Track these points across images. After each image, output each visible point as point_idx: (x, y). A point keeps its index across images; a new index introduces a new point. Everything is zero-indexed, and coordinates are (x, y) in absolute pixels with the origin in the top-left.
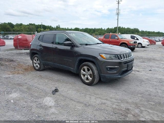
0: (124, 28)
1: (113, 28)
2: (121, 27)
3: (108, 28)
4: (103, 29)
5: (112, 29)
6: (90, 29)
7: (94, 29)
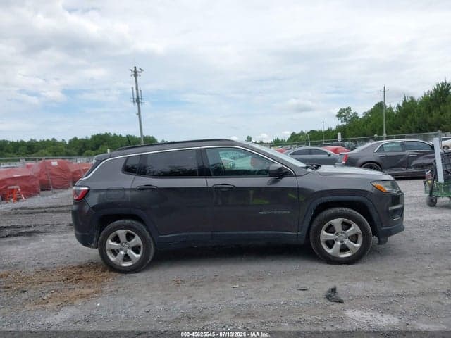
0: (120, 136)
1: (90, 137)
2: (112, 134)
3: (75, 139)
4: (59, 140)
5: (86, 140)
6: (17, 143)
7: (29, 142)
